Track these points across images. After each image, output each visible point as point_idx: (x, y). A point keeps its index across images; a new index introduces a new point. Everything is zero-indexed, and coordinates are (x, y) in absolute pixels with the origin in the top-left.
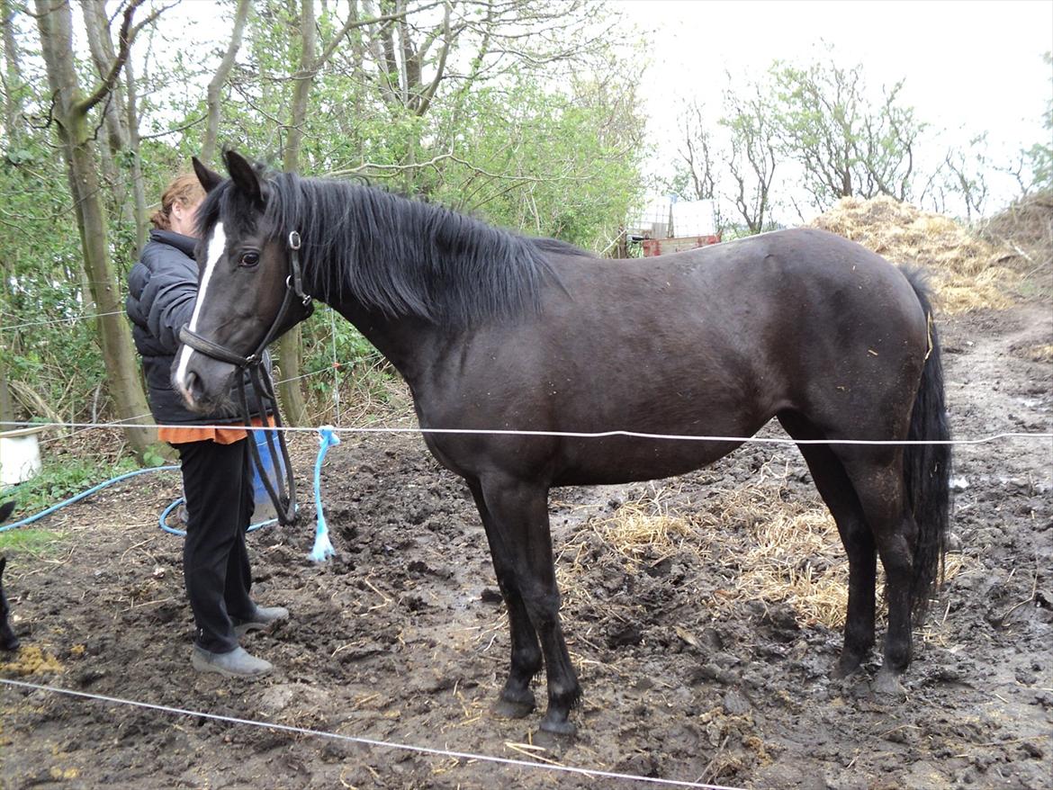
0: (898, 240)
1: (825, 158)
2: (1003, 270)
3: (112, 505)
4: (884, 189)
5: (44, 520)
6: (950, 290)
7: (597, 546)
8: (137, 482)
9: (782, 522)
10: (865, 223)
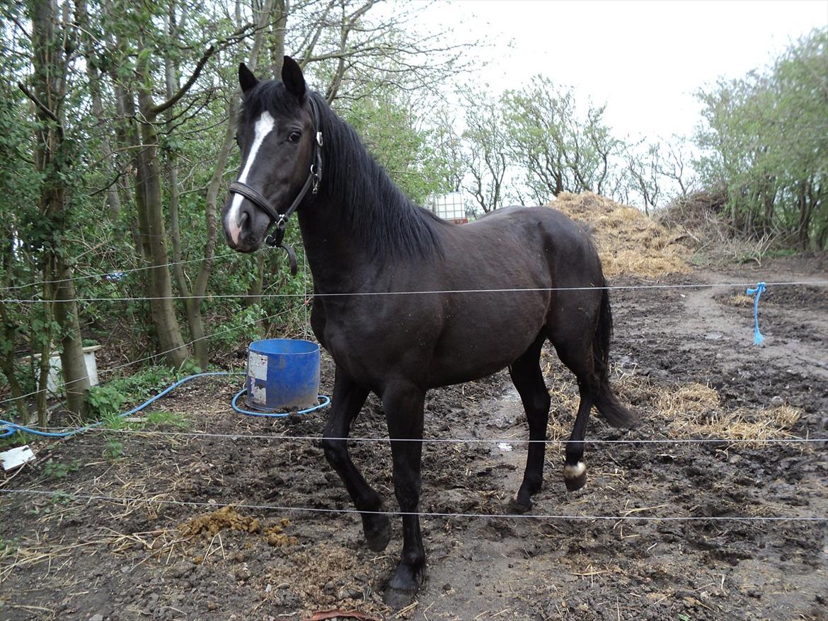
0: (604, 223)
1: (543, 164)
2: (679, 246)
3: (190, 398)
4: (587, 188)
5: (149, 408)
6: (650, 259)
7: (564, 412)
8: (200, 383)
9: (669, 397)
10: (579, 211)
